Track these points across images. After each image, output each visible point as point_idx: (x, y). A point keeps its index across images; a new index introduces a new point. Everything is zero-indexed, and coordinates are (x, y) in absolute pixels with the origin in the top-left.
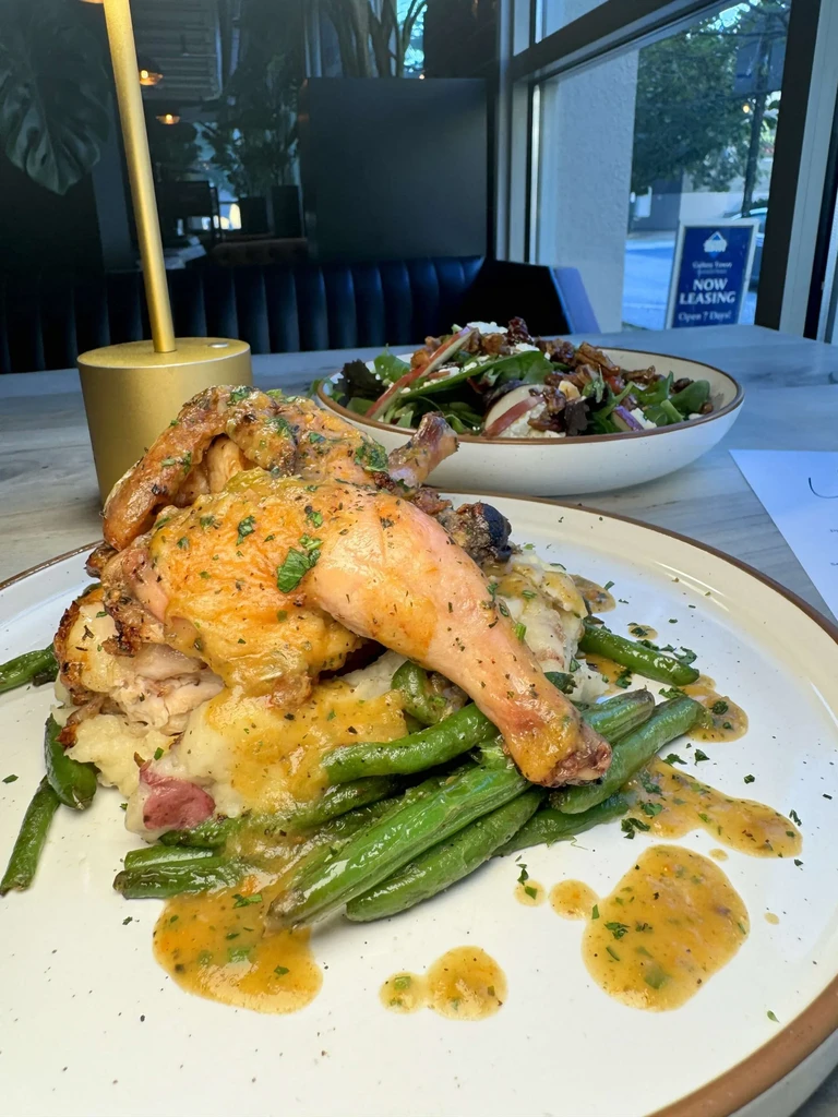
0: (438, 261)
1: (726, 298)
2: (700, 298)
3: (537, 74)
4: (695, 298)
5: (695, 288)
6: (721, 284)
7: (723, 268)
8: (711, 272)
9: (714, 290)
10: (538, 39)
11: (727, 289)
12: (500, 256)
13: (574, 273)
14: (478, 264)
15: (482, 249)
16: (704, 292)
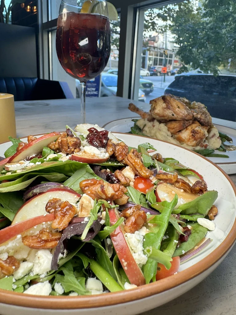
0: (23, 79)
1: (96, 93)
2: (89, 93)
3: (50, 29)
4: (88, 92)
5: (87, 90)
6: (94, 89)
7: (94, 85)
8: (91, 86)
9: (92, 91)
10: (50, 20)
11: (96, 90)
12: (41, 78)
13: (66, 84)
14: (36, 80)
15: (36, 76)
16: (90, 91)
